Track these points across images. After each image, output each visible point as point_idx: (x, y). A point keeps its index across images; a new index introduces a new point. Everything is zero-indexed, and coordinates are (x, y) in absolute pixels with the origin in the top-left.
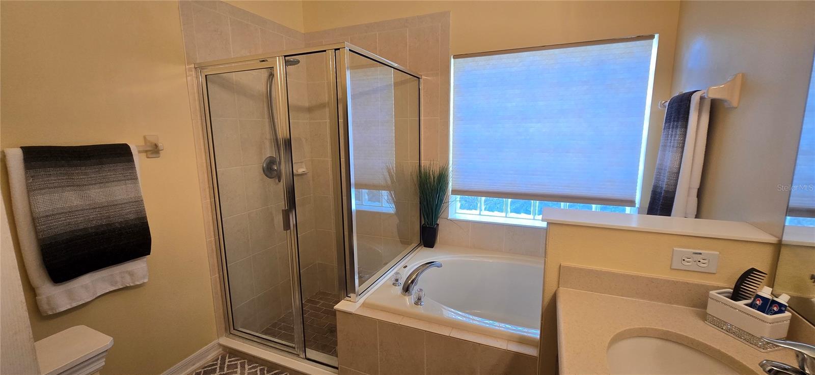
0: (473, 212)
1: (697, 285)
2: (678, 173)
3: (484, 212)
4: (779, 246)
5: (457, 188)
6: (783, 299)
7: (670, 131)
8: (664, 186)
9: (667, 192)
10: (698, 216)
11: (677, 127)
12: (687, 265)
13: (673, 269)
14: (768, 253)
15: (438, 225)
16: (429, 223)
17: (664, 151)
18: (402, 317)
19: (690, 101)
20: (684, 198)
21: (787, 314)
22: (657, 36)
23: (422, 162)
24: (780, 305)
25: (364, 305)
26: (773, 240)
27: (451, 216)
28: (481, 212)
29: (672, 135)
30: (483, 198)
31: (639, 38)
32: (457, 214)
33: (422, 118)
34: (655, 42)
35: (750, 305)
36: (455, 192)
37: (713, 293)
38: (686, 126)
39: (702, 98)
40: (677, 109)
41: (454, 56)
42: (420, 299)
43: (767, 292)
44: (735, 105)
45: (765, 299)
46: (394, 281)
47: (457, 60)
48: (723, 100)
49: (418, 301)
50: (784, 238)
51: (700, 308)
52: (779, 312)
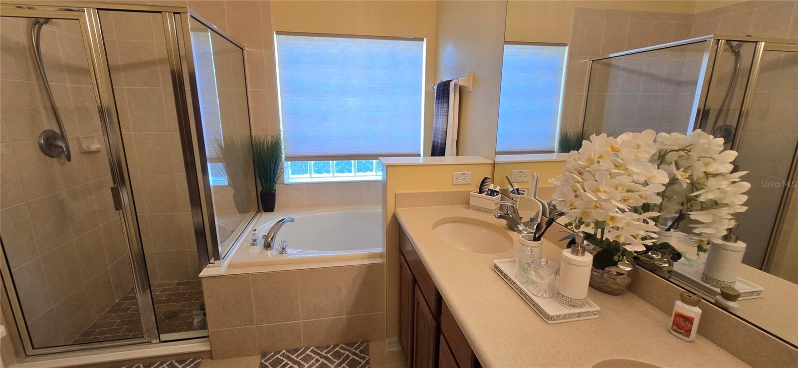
0: (305, 175)
1: (464, 191)
2: (446, 132)
3: (314, 175)
4: (494, 164)
5: (290, 154)
6: (498, 189)
7: (440, 106)
8: (440, 141)
9: (441, 144)
10: (457, 156)
11: (444, 103)
12: (460, 181)
13: (454, 185)
14: (490, 167)
15: (275, 190)
16: (267, 189)
17: (437, 118)
18: (272, 266)
19: (449, 86)
20: (450, 147)
21: (500, 195)
22: (425, 39)
23: (253, 132)
24: (497, 192)
25: (230, 266)
26: (492, 162)
27: (286, 182)
28: (312, 175)
29: (441, 108)
30: (313, 162)
31: (415, 39)
32: (290, 179)
33: (249, 89)
34: (425, 43)
35: (487, 195)
36: (288, 158)
37: (471, 192)
38: (449, 102)
39: (455, 85)
40: (443, 91)
41: (276, 32)
42: (283, 249)
43: (492, 187)
44: (471, 90)
45: (491, 190)
46: (252, 242)
47: (279, 36)
48: (465, 87)
49: (283, 251)
50: (497, 160)
51: (467, 203)
52: (497, 195)
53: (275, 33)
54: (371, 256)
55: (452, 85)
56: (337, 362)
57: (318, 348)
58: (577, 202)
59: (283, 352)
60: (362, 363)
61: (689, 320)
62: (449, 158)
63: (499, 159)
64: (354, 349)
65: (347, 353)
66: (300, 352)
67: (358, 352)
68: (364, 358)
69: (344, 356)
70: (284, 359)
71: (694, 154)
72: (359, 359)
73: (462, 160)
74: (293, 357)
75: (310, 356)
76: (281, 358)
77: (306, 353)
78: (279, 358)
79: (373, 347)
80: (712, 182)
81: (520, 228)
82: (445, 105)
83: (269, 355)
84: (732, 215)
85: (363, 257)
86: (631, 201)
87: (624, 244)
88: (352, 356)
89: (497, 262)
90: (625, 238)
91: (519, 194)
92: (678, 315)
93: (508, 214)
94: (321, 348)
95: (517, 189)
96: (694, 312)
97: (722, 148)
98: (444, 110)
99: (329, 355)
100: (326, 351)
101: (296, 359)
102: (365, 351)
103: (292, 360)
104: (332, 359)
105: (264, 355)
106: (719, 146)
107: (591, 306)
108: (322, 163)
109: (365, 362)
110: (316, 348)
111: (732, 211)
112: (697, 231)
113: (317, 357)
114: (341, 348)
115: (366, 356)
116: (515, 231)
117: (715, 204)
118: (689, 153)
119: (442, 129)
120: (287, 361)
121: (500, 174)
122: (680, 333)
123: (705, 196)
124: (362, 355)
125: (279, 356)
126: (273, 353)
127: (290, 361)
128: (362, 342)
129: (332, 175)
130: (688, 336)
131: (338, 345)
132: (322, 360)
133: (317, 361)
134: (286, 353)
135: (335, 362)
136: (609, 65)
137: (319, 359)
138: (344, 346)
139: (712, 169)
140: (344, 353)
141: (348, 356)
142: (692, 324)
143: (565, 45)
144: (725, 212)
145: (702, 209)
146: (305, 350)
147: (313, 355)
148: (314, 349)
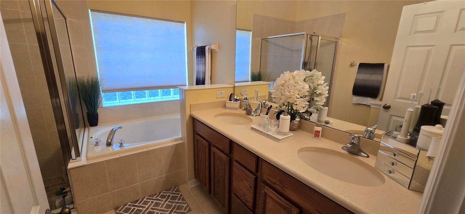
1: (223, 101)
2: (205, 72)
4: (234, 87)
6: (238, 98)
8: (201, 77)
9: (203, 79)
10: (211, 84)
11: (202, 57)
12: (220, 96)
13: (217, 98)
14: (232, 89)
17: (198, 65)
19: (205, 49)
20: (207, 80)
22: (185, 22)
23: (77, 74)
25: (87, 159)
27: (104, 106)
29: (201, 60)
31: (179, 22)
32: (105, 104)
34: (185, 24)
35: (234, 101)
36: (104, 91)
37: (226, 101)
38: (205, 57)
39: (209, 48)
40: (201, 51)
41: (91, 9)
42: (121, 144)
43: (236, 97)
44: (218, 51)
45: (236, 99)
46: (96, 144)
47: (93, 12)
48: (215, 50)
49: (121, 145)
50: (235, 85)
51: (225, 106)
52: (238, 101)
53: (89, 10)
54: (176, 140)
55: (207, 48)
56: (164, 200)
57: (150, 196)
58: (283, 97)
59: (129, 204)
60: (178, 197)
61: (319, 132)
62: (207, 85)
63: (236, 84)
64: (172, 191)
65: (168, 194)
66: (139, 201)
67: (174, 192)
68: (179, 194)
69: (167, 196)
70: (131, 207)
71: (314, 78)
72: (176, 195)
73: (214, 86)
74: (136, 204)
75: (147, 201)
76: (129, 207)
77: (144, 201)
78: (127, 208)
79: (181, 188)
80: (319, 87)
81: (253, 114)
82: (203, 59)
83: (121, 208)
84: (325, 97)
85: (172, 141)
86: (300, 95)
87: (299, 110)
88: (172, 195)
89: (252, 126)
90: (299, 108)
91: (247, 100)
92: (316, 131)
93: (247, 108)
94: (153, 196)
95: (246, 98)
96: (319, 129)
97: (321, 76)
98: (203, 61)
99: (158, 198)
100: (155, 196)
101: (138, 205)
102: (178, 191)
103: (136, 206)
104: (161, 199)
105: (116, 208)
106: (320, 75)
107: (290, 134)
108: (126, 93)
109: (180, 195)
110: (149, 197)
111: (325, 96)
112: (317, 104)
113: (152, 200)
114: (164, 193)
115: (180, 193)
116: (250, 115)
117: (320, 94)
118: (312, 78)
119: (202, 71)
120: (133, 207)
121: (237, 91)
122: (317, 137)
123: (318, 92)
124: (177, 193)
125: (127, 207)
126: (122, 206)
127: (136, 207)
128: (175, 187)
129: (133, 100)
130: (319, 137)
131: (161, 192)
132: (155, 201)
133: (152, 202)
134: (131, 204)
135: (163, 200)
136: (268, 41)
137: (153, 201)
138: (165, 192)
139: (319, 83)
140: (167, 195)
141: (169, 196)
142: (320, 133)
143: (250, 31)
144: (323, 96)
145: (317, 96)
146: (143, 199)
147: (149, 200)
148: (148, 197)
